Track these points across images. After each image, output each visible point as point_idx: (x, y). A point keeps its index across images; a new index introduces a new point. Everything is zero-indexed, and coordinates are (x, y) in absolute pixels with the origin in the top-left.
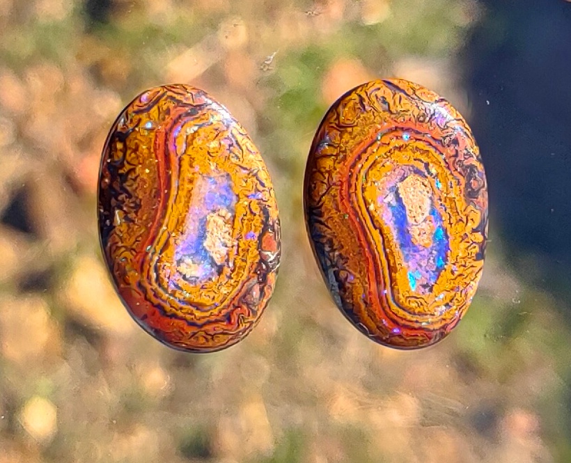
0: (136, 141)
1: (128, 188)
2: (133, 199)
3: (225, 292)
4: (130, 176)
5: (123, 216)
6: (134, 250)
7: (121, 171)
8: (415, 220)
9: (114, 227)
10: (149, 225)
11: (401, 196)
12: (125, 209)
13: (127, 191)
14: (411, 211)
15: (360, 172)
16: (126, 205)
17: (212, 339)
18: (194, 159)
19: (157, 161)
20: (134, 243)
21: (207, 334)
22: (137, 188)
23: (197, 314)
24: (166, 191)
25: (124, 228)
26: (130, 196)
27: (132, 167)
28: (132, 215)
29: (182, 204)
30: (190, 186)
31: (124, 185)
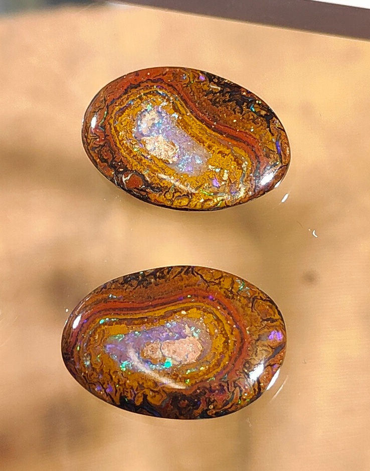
1: (231, 103)
2: (221, 103)
3: (120, 134)
4: (238, 108)
5: (214, 91)
6: (187, 86)
7: (245, 104)
9: (210, 82)
10: (197, 104)
12: (218, 94)
13: (229, 101)
16: (220, 96)
19: (238, 130)
20: (191, 89)
22: (227, 108)
23: (117, 107)
24: (213, 127)
25: (205, 88)
26: (224, 101)
27: (244, 112)
28: (211, 96)
30: (206, 145)
31: (235, 102)
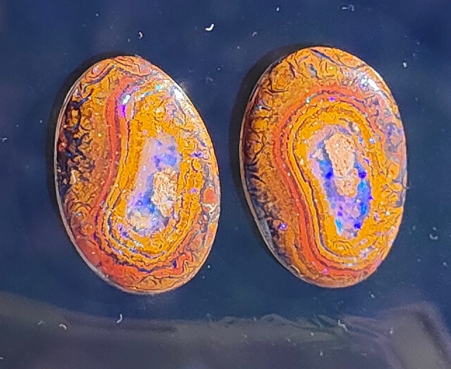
0: (90, 109)
1: (83, 151)
2: (88, 160)
3: (171, 241)
4: (84, 140)
5: (78, 176)
8: (341, 173)
9: (71, 185)
11: (327, 152)
13: (82, 154)
14: (336, 165)
15: (290, 132)
17: (160, 282)
18: (141, 124)
19: (108, 126)
21: (155, 278)
24: (117, 153)
25: (80, 186)
26: (85, 158)
28: (87, 175)
29: (131, 164)
30: (139, 148)
31: (79, 148)
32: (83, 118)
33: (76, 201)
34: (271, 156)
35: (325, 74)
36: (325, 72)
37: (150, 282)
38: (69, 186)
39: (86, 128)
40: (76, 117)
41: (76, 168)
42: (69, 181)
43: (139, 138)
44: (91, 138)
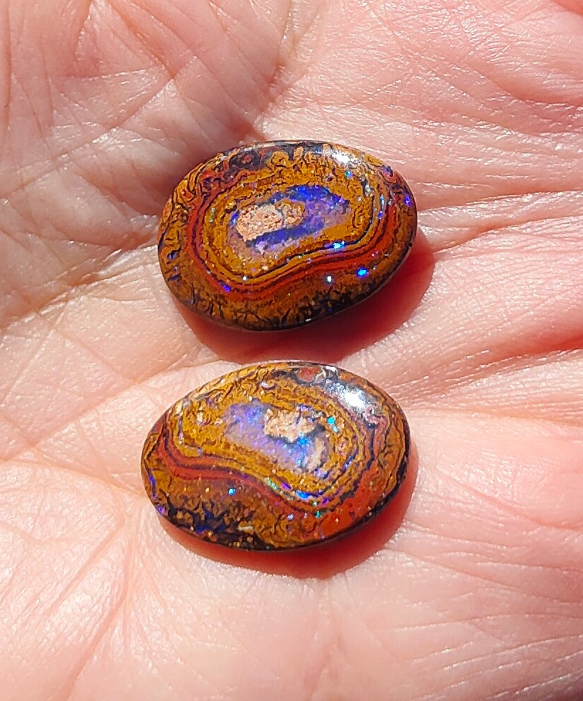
0: (178, 497)
1: (219, 513)
2: (231, 508)
4: (209, 509)
5: (245, 522)
6: (280, 516)
7: (203, 518)
8: (279, 222)
9: (255, 533)
10: (260, 496)
12: (239, 519)
13: (222, 515)
14: (270, 227)
15: (233, 281)
16: (236, 517)
17: (390, 446)
18: (207, 439)
19: (200, 479)
20: (274, 515)
21: (383, 451)
22: (221, 504)
23: (359, 459)
24: (231, 473)
25: (257, 523)
26: (228, 512)
27: (201, 506)
28: (246, 513)
29: (247, 459)
31: (215, 516)
32: (186, 506)
33: (272, 530)
34: (259, 303)
35: (176, 241)
36: (174, 241)
37: (386, 458)
38: (255, 536)
39: (196, 504)
40: (184, 515)
41: (238, 523)
42: (249, 535)
43: (222, 445)
44: (208, 501)
